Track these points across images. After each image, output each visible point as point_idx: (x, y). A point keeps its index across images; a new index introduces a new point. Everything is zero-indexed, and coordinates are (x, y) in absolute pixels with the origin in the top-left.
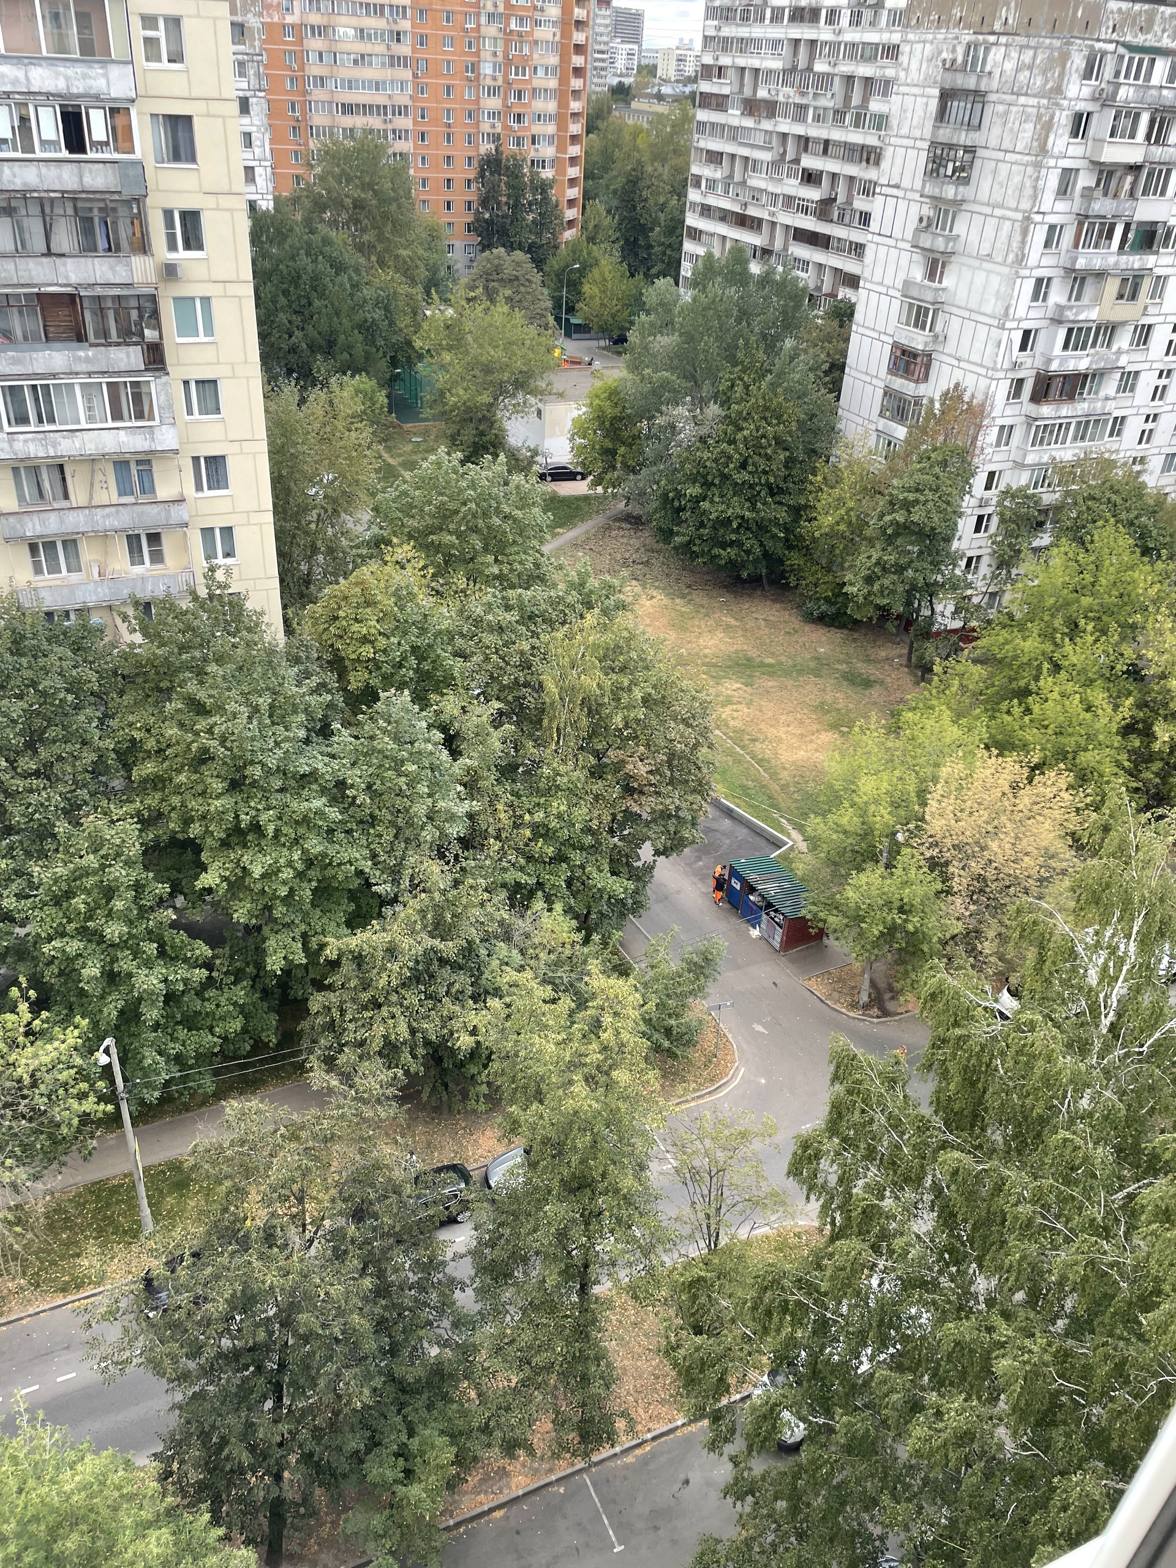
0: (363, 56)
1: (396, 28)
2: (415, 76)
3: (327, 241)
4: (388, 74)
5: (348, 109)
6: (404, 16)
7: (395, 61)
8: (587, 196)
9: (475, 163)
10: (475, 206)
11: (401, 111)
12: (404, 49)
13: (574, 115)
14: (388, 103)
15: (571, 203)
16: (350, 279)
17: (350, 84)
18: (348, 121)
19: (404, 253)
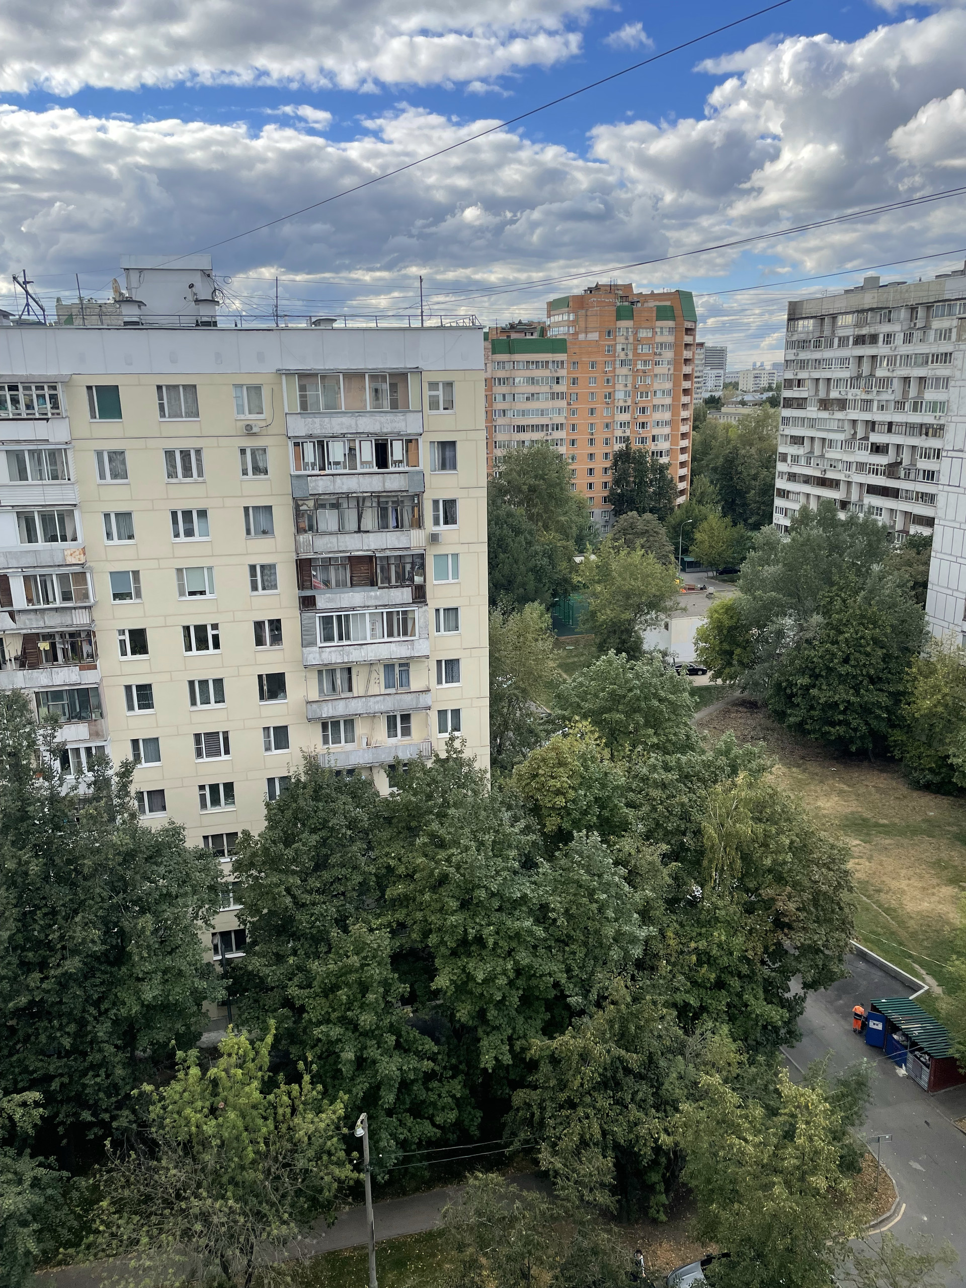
0: (533, 395)
1: (556, 375)
2: (569, 404)
3: (510, 515)
4: (550, 404)
5: (521, 429)
6: (562, 367)
7: (555, 396)
8: (694, 473)
9: (611, 457)
10: (609, 485)
11: (558, 427)
12: (562, 388)
13: (683, 420)
14: (550, 423)
15: (682, 479)
16: (526, 539)
17: (524, 413)
18: (523, 436)
19: (563, 519)
